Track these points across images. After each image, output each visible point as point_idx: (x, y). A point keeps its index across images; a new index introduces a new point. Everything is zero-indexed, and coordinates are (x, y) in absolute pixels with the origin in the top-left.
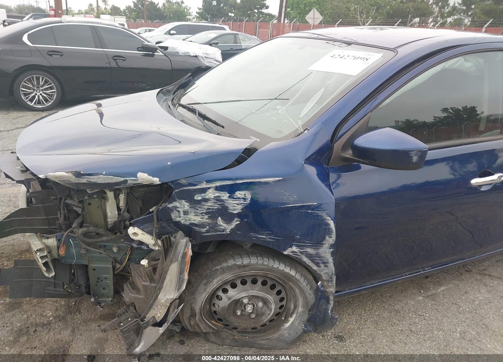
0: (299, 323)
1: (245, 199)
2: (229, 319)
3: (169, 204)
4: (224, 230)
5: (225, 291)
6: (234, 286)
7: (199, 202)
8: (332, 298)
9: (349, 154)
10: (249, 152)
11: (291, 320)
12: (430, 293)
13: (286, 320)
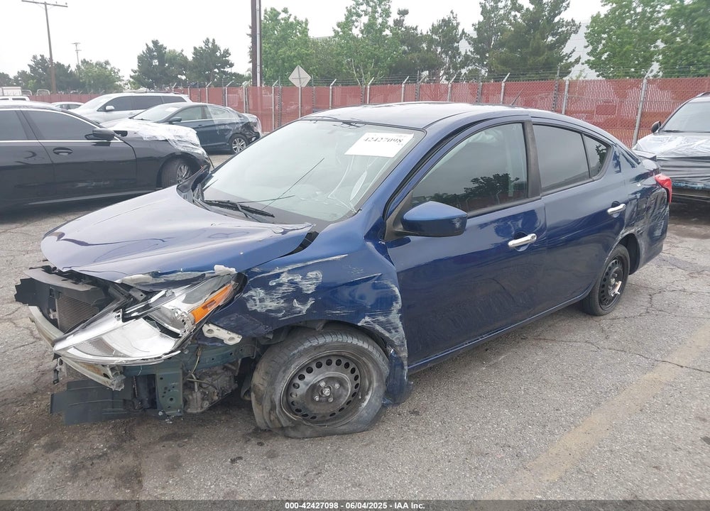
0: (376, 400)
1: (317, 279)
2: (309, 407)
3: (244, 294)
4: (300, 312)
5: (302, 377)
6: (310, 371)
7: (274, 288)
8: (405, 363)
9: (400, 228)
10: (311, 237)
11: (368, 398)
12: (492, 363)
13: (363, 399)
